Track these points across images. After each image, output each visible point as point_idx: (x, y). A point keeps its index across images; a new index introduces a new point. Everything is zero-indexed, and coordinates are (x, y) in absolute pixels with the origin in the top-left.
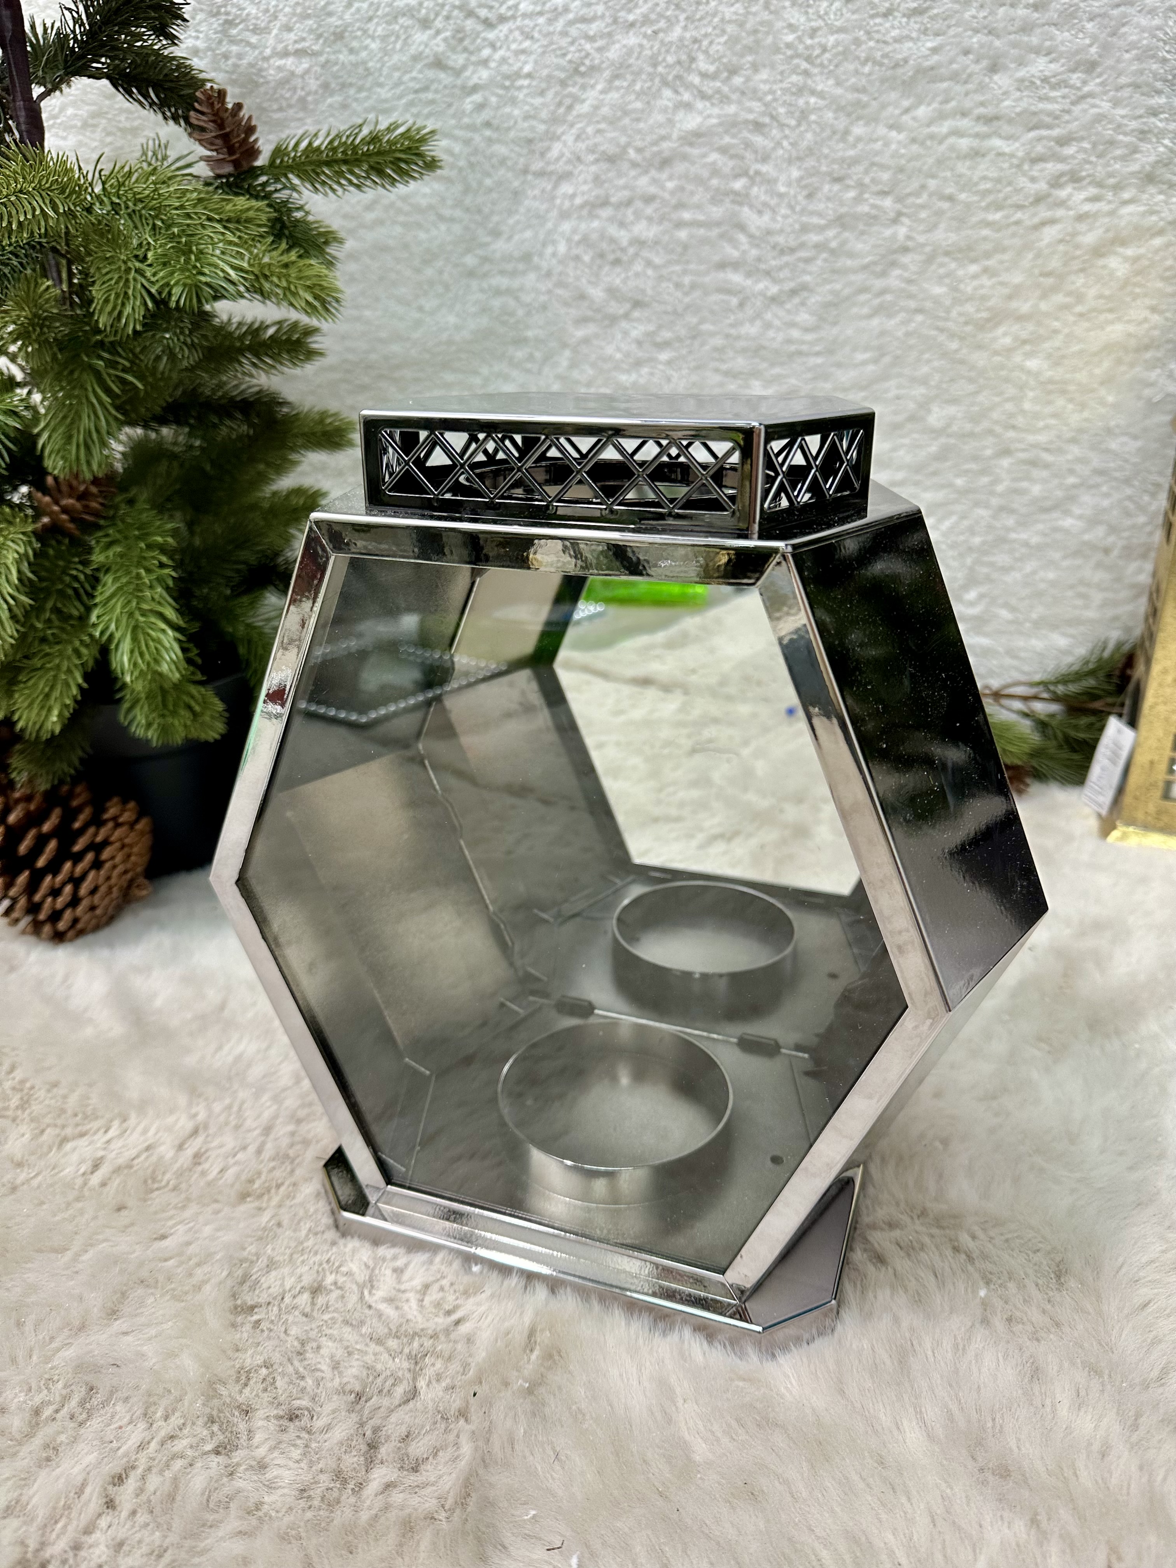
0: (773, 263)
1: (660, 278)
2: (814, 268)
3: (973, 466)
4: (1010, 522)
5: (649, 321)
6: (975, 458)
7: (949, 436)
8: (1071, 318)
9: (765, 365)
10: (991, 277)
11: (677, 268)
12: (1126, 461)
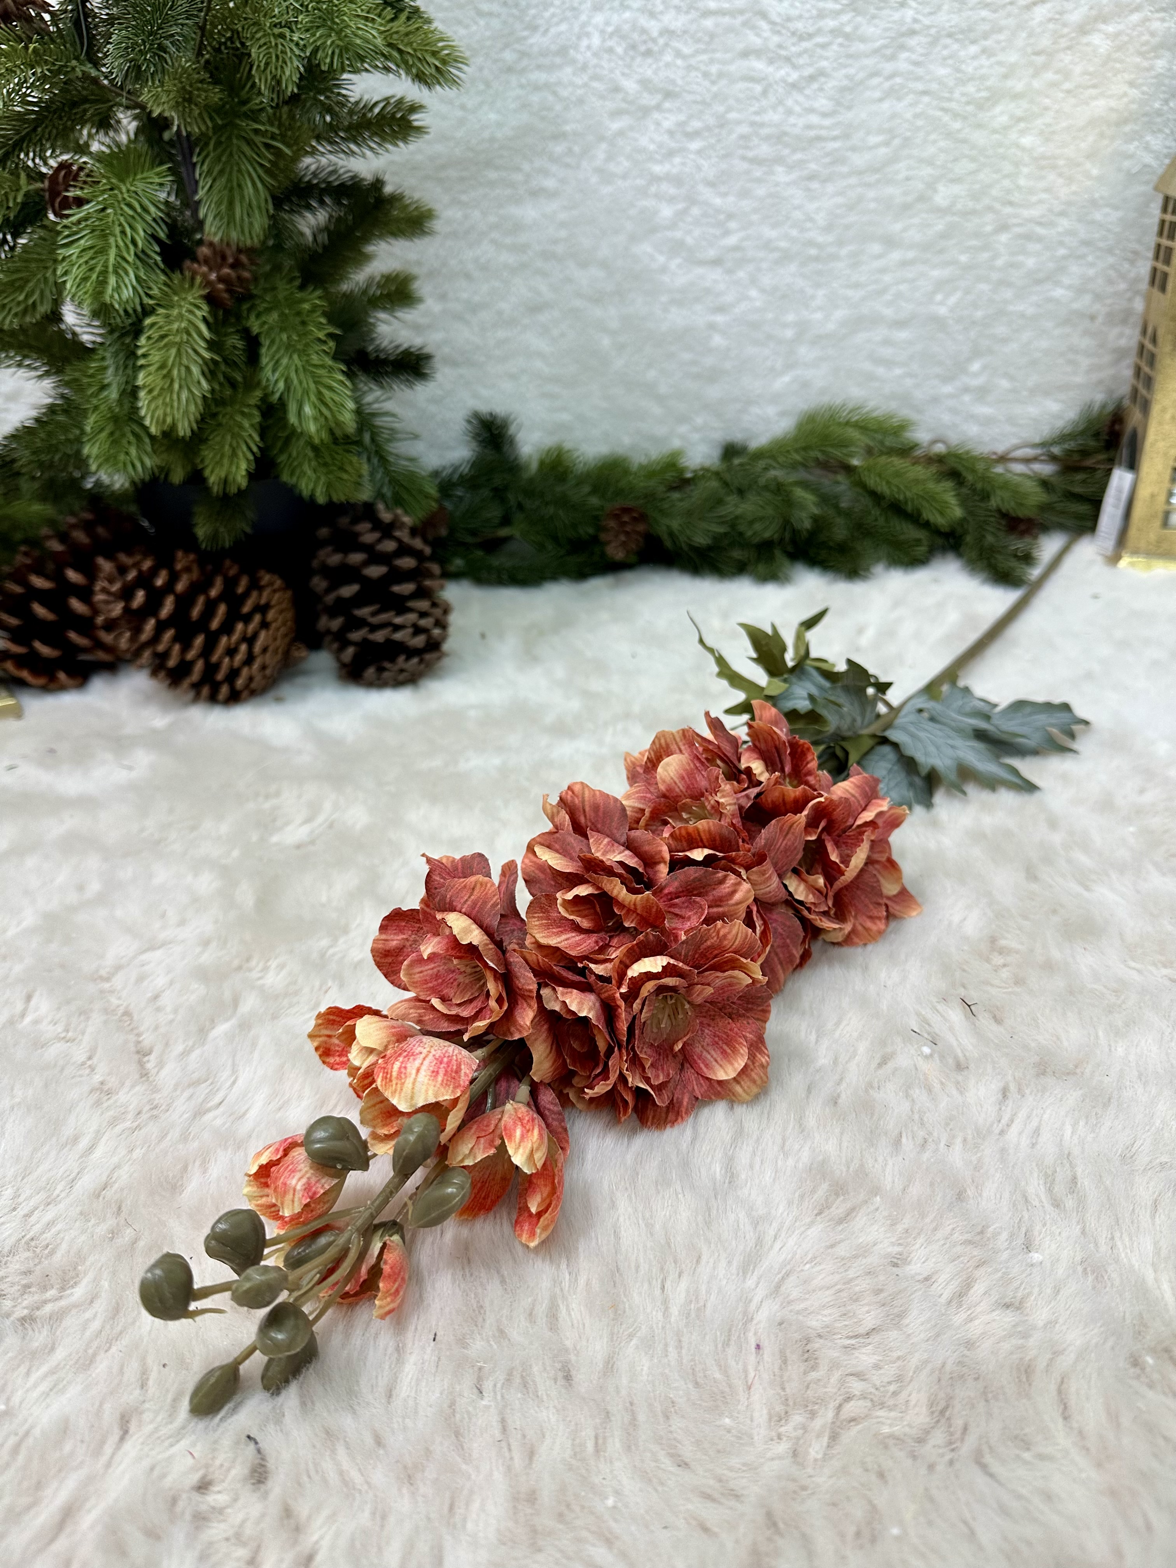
0: (793, 49)
1: (689, 68)
2: (829, 53)
3: (974, 243)
4: (1008, 294)
5: (679, 110)
6: (977, 235)
7: (954, 214)
8: (1061, 95)
9: (786, 152)
10: (989, 57)
11: (704, 57)
12: (1109, 230)
